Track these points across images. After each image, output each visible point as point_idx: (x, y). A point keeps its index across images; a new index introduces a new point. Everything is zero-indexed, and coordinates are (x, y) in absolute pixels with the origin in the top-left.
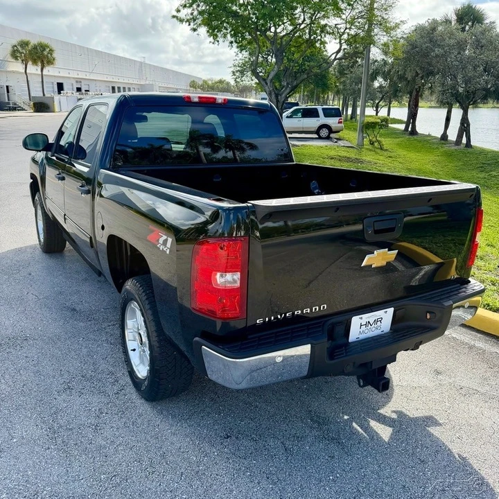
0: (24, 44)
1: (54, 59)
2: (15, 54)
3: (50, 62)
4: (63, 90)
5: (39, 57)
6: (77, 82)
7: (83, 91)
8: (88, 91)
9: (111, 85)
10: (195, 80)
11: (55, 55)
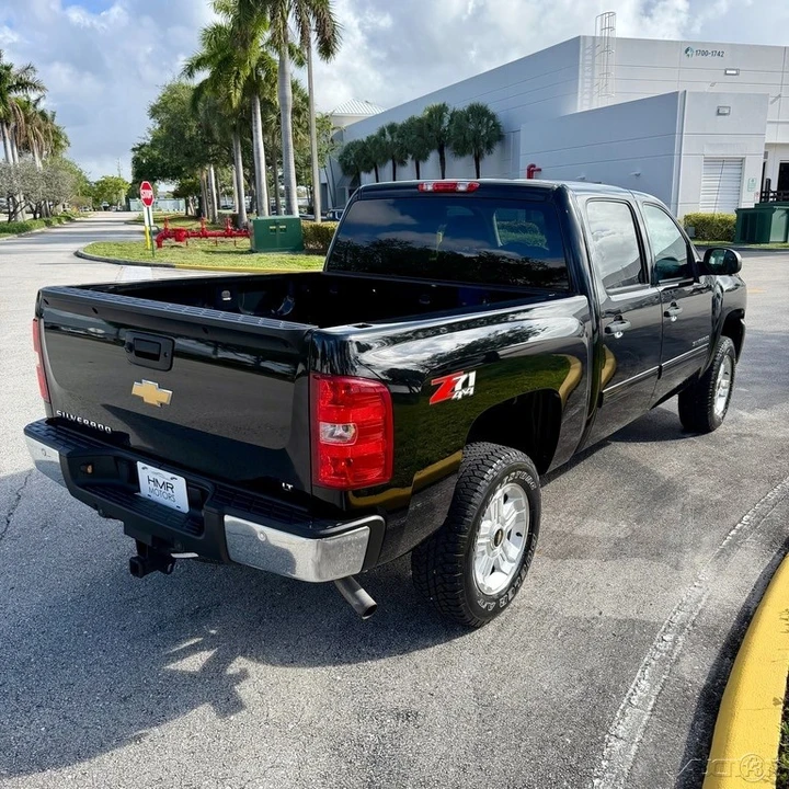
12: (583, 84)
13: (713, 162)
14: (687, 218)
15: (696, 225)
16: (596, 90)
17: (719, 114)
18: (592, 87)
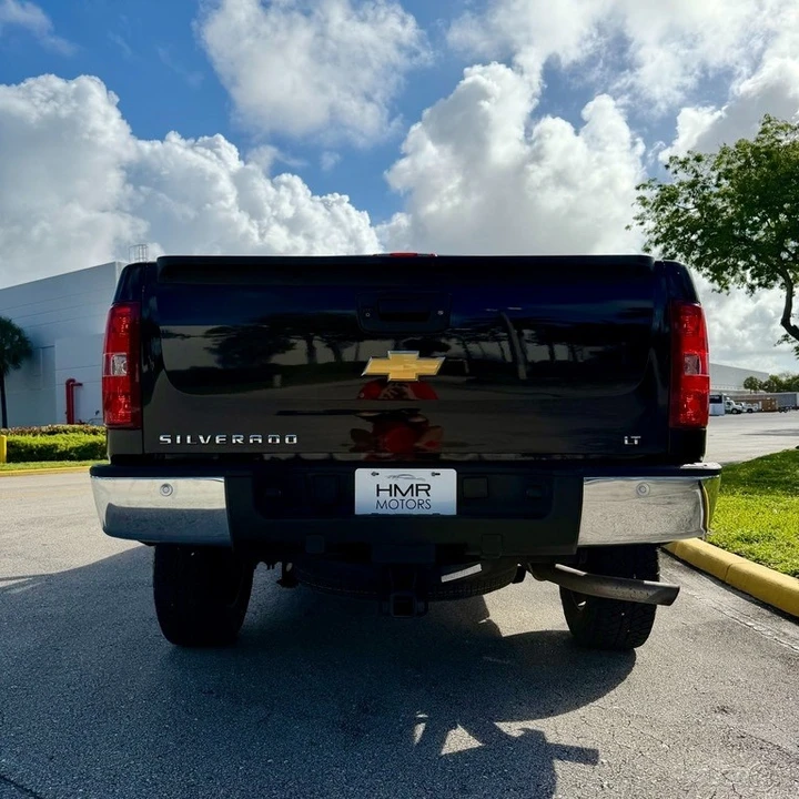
10: (755, 376)
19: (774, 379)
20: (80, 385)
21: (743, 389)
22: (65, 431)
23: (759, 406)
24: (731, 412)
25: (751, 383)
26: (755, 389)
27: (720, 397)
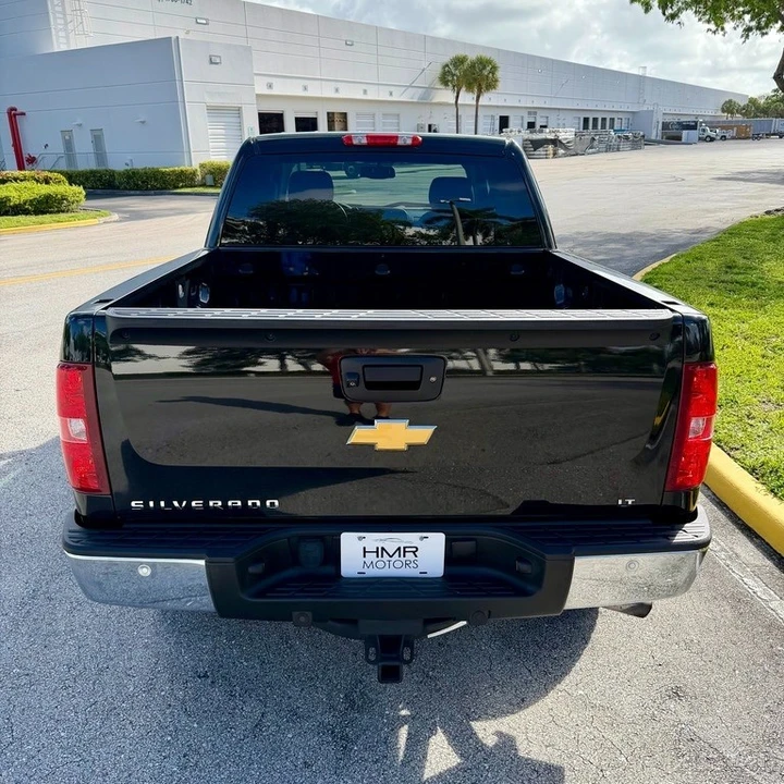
0: (458, 61)
1: (496, 81)
2: (445, 78)
3: (491, 85)
4: (507, 127)
5: (475, 80)
6: (529, 113)
7: (538, 127)
8: (545, 127)
9: (582, 116)
10: (734, 99)
11: (499, 74)
12: (56, 21)
13: (215, 111)
14: (202, 166)
15: (212, 173)
16: (70, 27)
17: (211, 63)
18: (66, 24)
19: (753, 101)
20: (23, 114)
21: (720, 113)
22: (16, 179)
23: (733, 133)
24: (704, 140)
25: (729, 107)
26: (732, 113)
27: (696, 123)
